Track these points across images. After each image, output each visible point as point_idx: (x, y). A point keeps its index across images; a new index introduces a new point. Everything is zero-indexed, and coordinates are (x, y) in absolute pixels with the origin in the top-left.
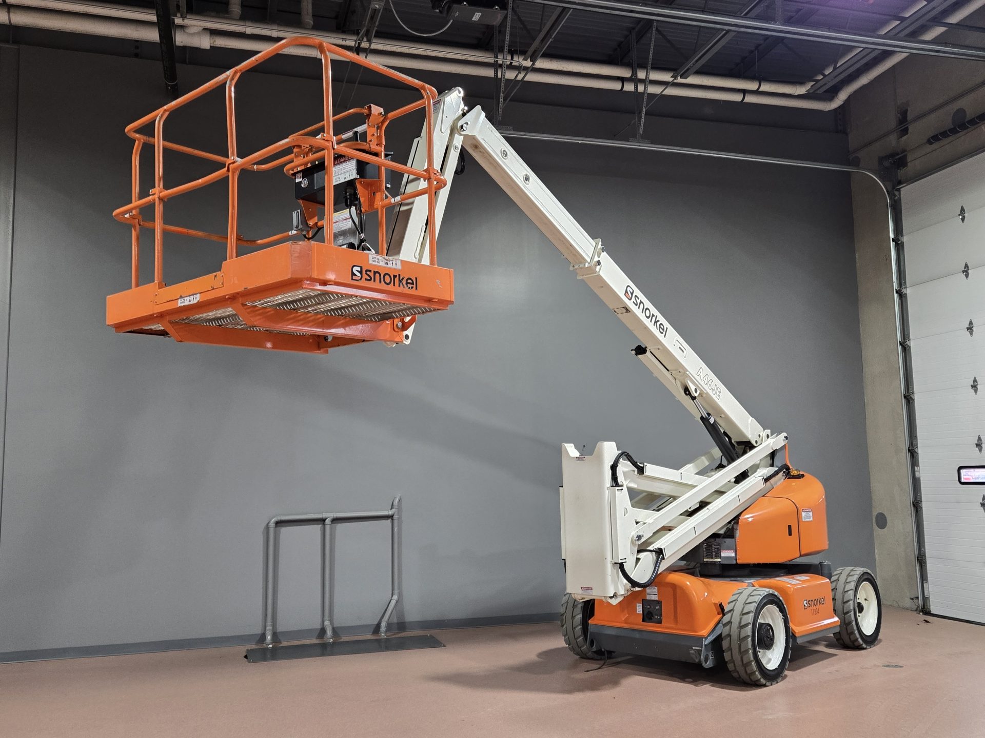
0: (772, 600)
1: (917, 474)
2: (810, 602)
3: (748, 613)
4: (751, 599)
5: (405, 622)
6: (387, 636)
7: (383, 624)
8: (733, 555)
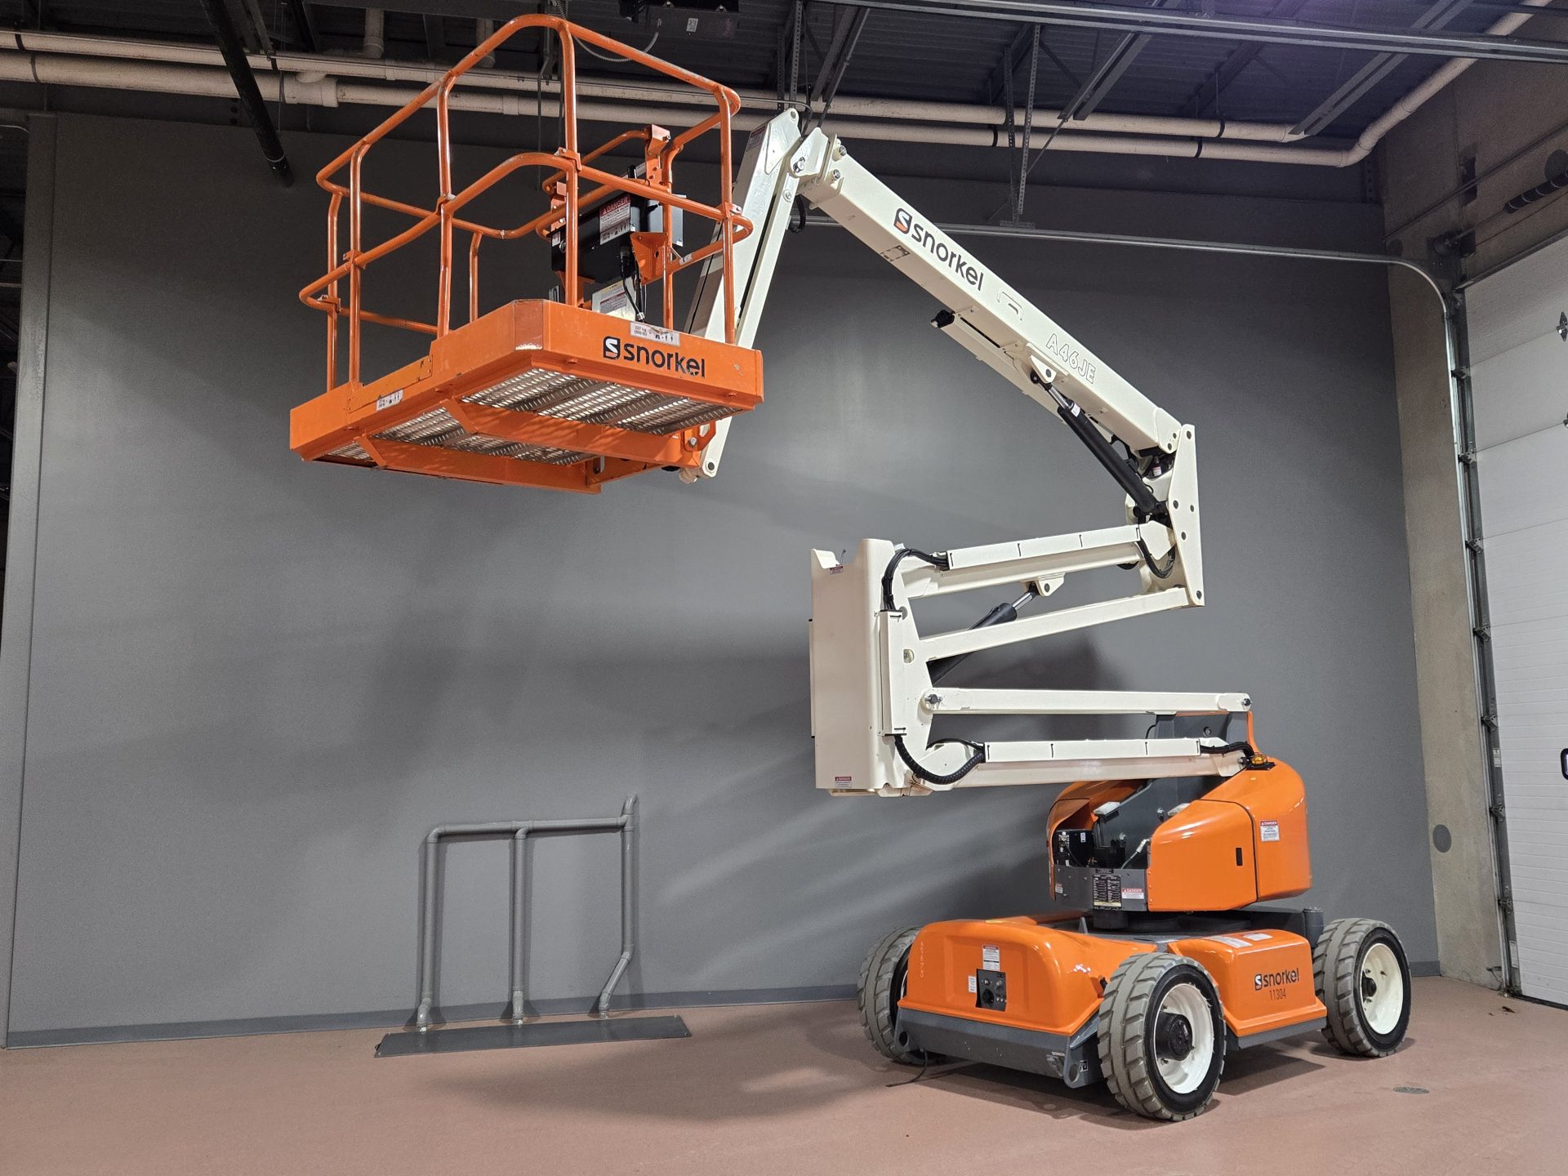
0: (1186, 974)
1: (1496, 762)
2: (1267, 979)
3: (1139, 998)
4: (1147, 974)
5: (642, 995)
6: (608, 1015)
7: (605, 998)
8: (1142, 896)
